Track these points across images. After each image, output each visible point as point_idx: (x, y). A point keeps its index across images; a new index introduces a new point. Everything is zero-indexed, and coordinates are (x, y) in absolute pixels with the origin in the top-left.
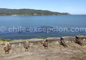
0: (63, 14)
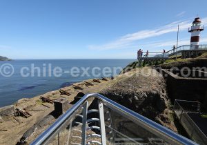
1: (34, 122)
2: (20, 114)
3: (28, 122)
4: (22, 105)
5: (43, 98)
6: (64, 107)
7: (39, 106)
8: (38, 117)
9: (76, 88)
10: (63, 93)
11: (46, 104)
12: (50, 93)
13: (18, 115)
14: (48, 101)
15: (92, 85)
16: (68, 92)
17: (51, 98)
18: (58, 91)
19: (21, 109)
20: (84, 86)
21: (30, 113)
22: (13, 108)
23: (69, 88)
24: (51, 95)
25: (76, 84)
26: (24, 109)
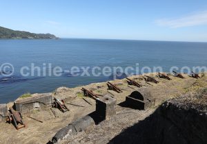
0: (42, 37)
1: (70, 120)
2: (57, 105)
3: (65, 118)
4: (61, 94)
5: (85, 91)
6: (108, 110)
7: (79, 100)
8: (76, 115)
9: (131, 83)
10: (112, 87)
11: (88, 99)
12: (94, 85)
13: (55, 107)
14: (90, 95)
15: (156, 82)
16: (119, 87)
17: (95, 92)
18: (104, 84)
19: (59, 100)
20: (143, 82)
21: (68, 106)
22: (51, 96)
23: (121, 81)
24: (95, 87)
25: (131, 77)
26: (62, 101)
